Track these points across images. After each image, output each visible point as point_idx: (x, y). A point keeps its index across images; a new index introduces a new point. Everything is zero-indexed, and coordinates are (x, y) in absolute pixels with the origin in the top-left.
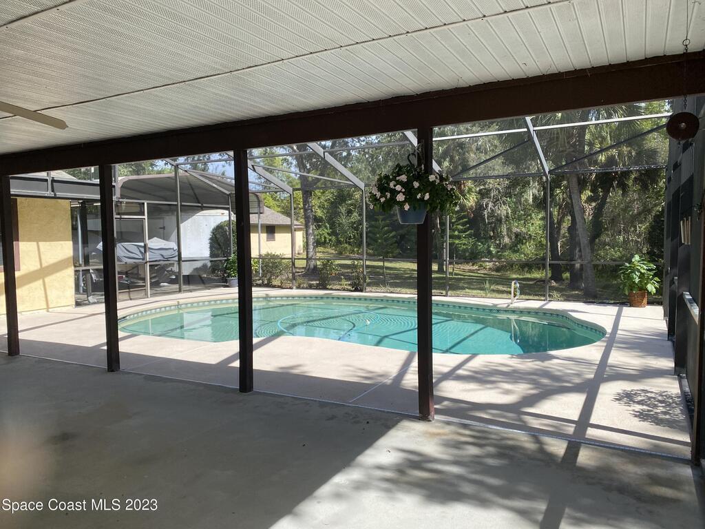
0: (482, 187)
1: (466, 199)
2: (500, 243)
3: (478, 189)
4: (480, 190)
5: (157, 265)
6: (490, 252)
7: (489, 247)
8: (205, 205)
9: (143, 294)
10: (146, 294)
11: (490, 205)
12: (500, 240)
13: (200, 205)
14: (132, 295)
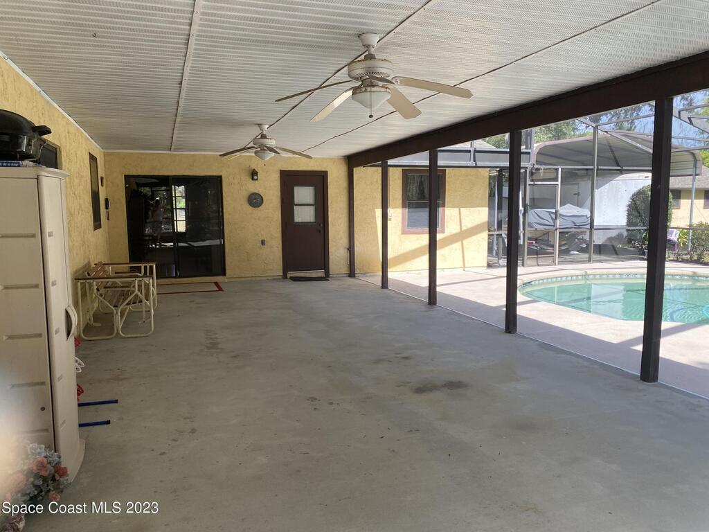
5: (567, 233)
8: (624, 168)
9: (550, 261)
10: (554, 261)
13: (619, 168)
14: (540, 261)
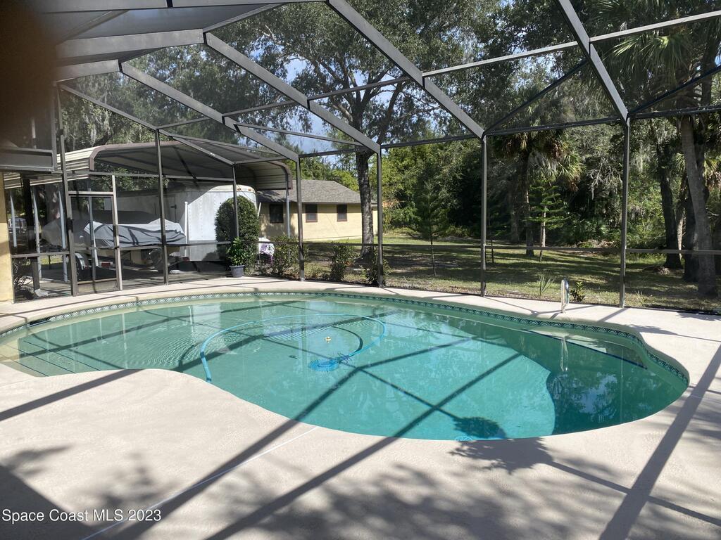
0: (588, 156)
1: (568, 170)
2: (614, 222)
3: (584, 158)
4: (587, 159)
6: (599, 232)
7: (599, 226)
8: (198, 178)
9: (112, 286)
10: (118, 286)
11: (599, 177)
12: (614, 218)
13: (192, 178)
14: (98, 288)
